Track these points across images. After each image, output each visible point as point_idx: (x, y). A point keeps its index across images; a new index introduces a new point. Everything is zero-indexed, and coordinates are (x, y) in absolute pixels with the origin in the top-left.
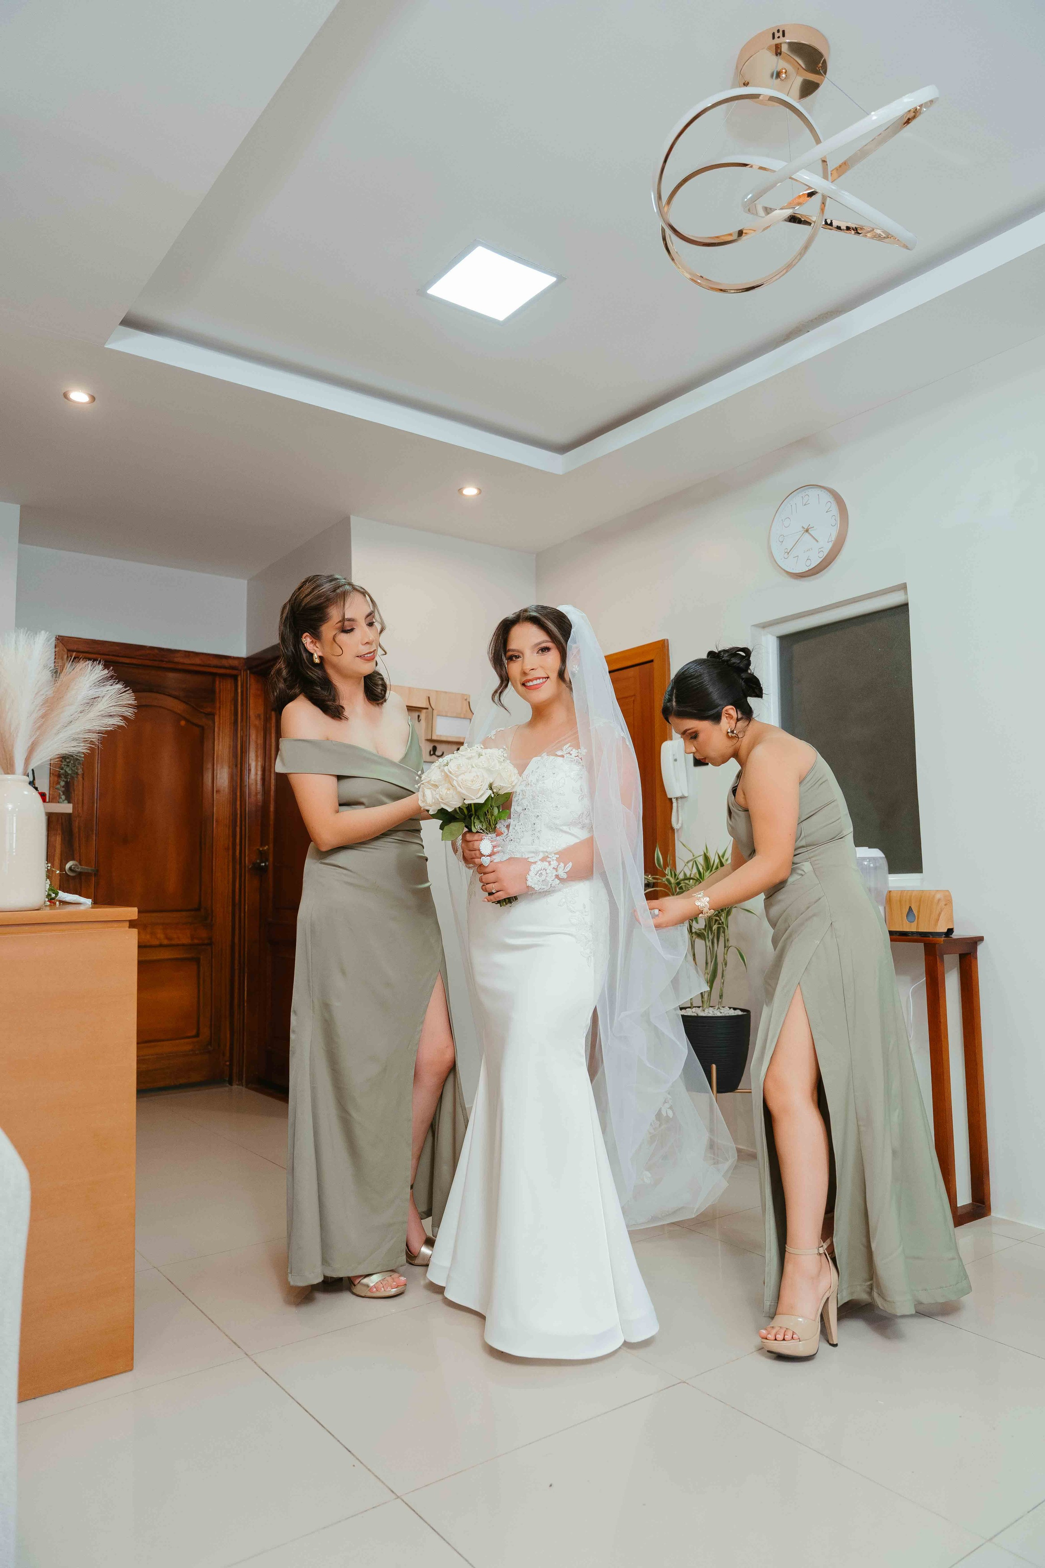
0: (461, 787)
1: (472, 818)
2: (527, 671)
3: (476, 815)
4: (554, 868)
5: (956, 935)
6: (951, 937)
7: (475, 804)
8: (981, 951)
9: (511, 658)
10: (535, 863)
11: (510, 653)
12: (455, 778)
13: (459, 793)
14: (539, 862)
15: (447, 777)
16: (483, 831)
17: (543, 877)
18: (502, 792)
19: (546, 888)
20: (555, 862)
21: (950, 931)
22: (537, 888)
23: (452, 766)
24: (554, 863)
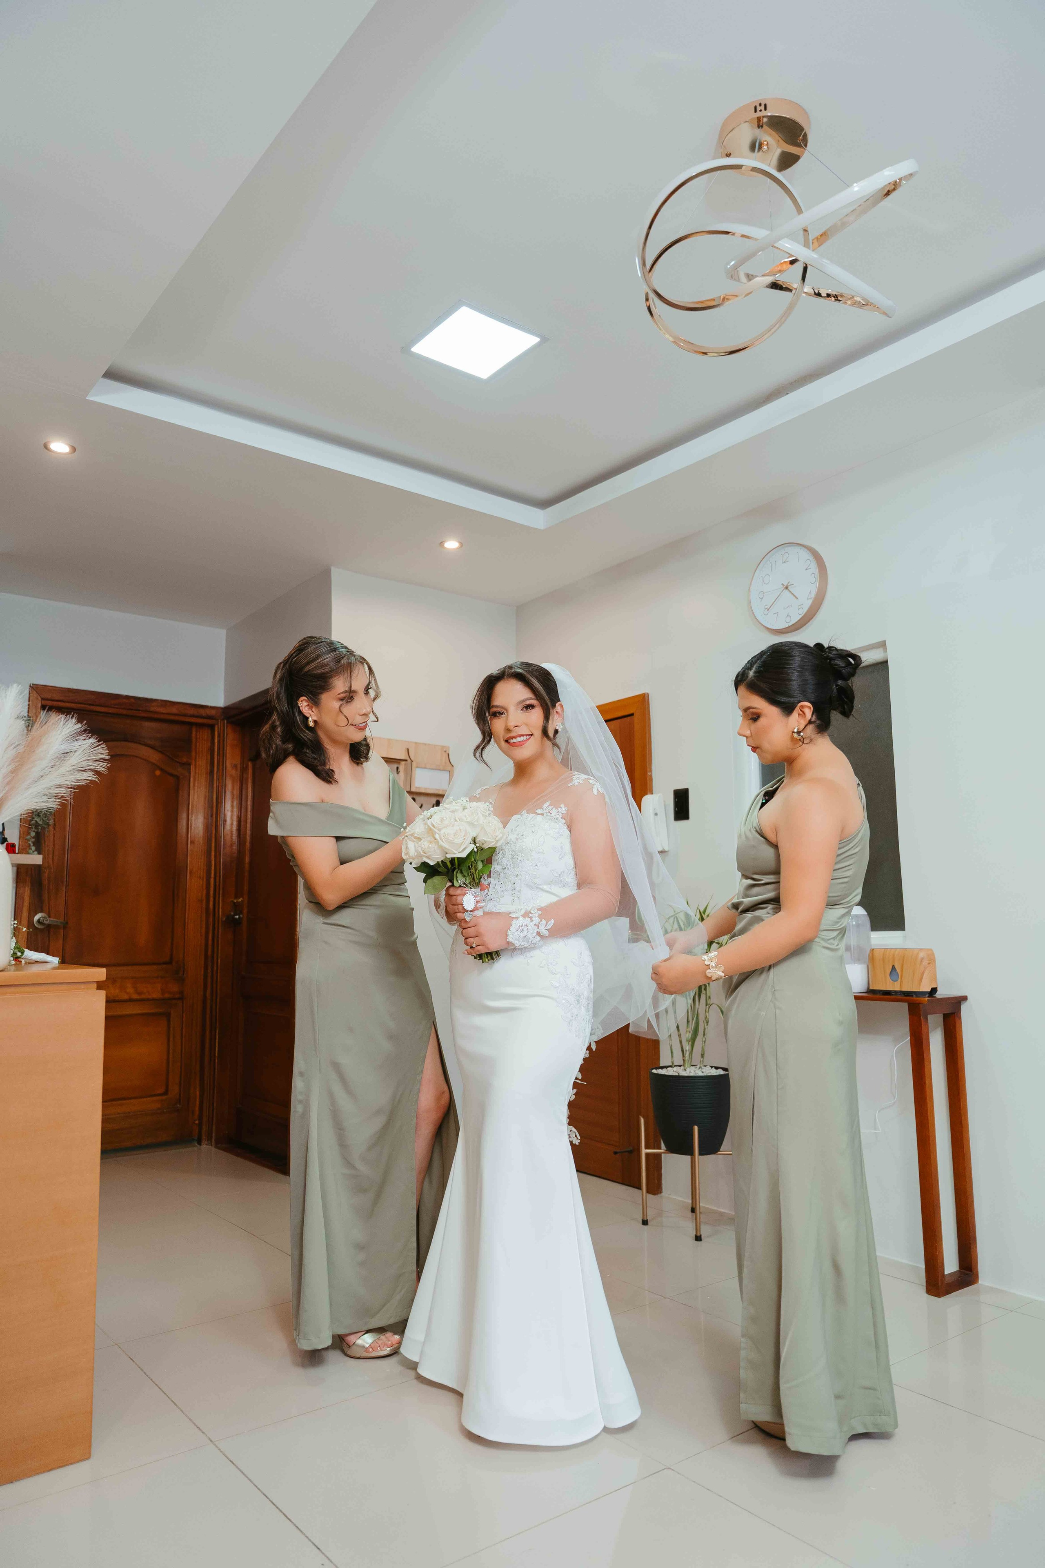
0: (443, 841)
1: (455, 873)
2: (511, 728)
3: (459, 869)
4: (535, 925)
5: (939, 995)
6: (935, 997)
7: (458, 858)
8: (965, 1010)
9: (495, 715)
10: (517, 918)
11: (494, 709)
12: (438, 832)
13: (441, 847)
14: (521, 918)
15: (430, 831)
16: (467, 885)
17: (525, 933)
18: (486, 846)
19: (526, 945)
20: (537, 918)
21: (934, 990)
22: (517, 944)
23: (436, 820)
24: (536, 920)
